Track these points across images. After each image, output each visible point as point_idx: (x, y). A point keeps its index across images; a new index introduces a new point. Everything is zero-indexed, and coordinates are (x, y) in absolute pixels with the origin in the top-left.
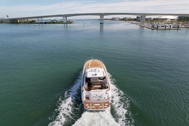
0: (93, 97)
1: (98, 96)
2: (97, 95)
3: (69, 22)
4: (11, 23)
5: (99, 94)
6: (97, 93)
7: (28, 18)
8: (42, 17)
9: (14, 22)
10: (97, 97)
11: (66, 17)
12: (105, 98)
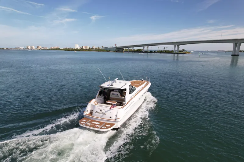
0: (96, 112)
1: (102, 113)
2: (101, 111)
3: (182, 52)
4: (117, 51)
5: (104, 110)
6: (102, 108)
7: (133, 46)
8: (148, 45)
9: (119, 51)
10: (100, 113)
11: (178, 46)
12: (111, 117)
